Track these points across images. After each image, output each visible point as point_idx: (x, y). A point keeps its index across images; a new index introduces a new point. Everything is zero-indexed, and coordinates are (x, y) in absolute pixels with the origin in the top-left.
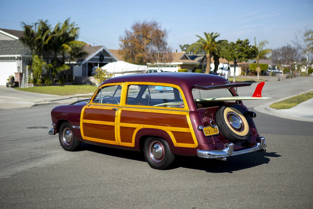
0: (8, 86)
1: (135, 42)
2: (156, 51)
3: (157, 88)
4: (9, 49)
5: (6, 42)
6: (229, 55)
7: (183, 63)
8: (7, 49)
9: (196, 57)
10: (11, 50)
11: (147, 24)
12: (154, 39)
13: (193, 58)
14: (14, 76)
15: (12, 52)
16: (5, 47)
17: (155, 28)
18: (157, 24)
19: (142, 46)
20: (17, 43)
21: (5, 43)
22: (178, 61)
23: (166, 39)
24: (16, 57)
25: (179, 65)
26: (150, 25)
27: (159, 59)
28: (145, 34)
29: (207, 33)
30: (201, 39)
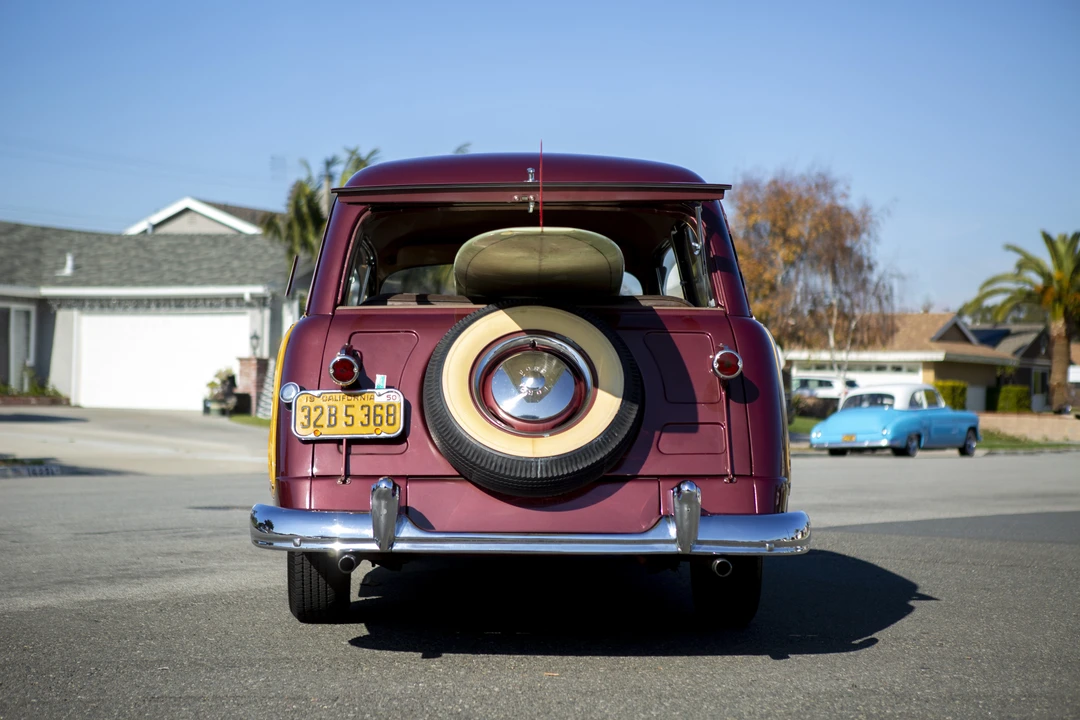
0: (207, 410)
2: (826, 297)
3: (819, 435)
4: (223, 267)
5: (214, 240)
7: (946, 355)
8: (216, 266)
9: (1006, 334)
10: (232, 270)
11: (789, 185)
12: (820, 246)
13: (992, 338)
14: (236, 370)
15: (233, 276)
16: (210, 259)
17: (825, 200)
18: (834, 183)
19: (765, 270)
20: (256, 245)
21: (211, 243)
22: (921, 348)
23: (868, 244)
24: (247, 297)
25: (927, 365)
26: (803, 186)
27: (837, 326)
28: (780, 223)
29: (1055, 235)
30: (1027, 263)
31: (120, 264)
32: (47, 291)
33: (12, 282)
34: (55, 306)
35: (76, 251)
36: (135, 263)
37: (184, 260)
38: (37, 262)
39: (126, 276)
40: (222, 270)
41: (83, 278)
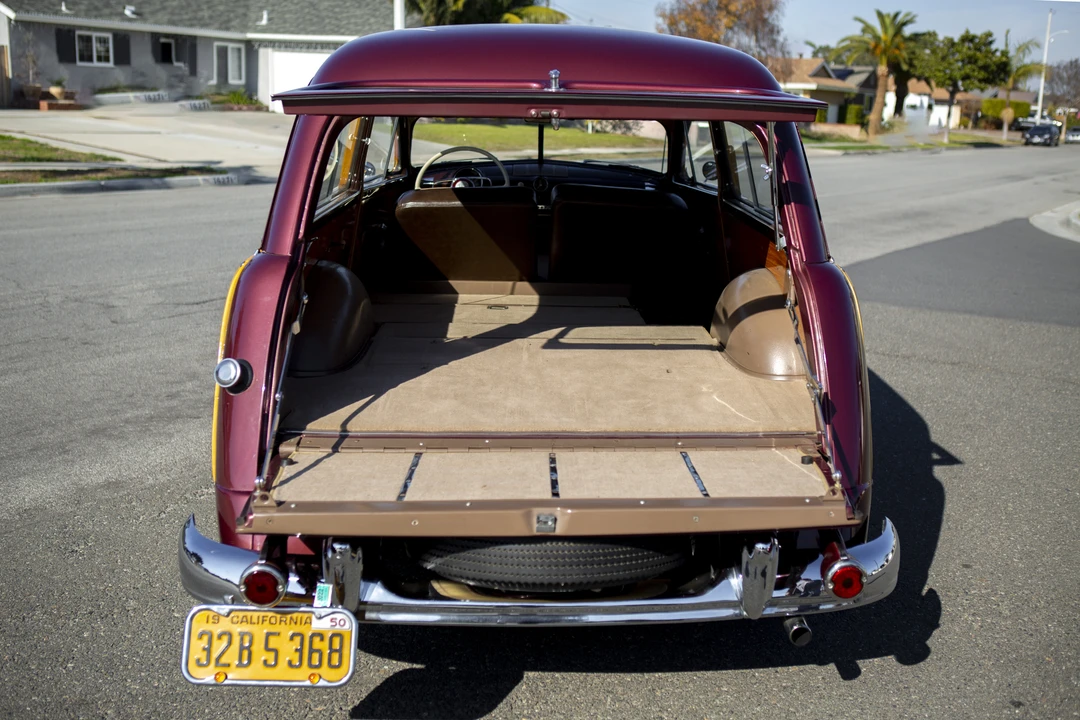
1: (697, 20)
6: (939, 71)
7: (818, 86)
8: (359, 21)
9: (851, 73)
10: (370, 24)
12: (748, 17)
13: (843, 75)
16: (356, 17)
19: (714, 32)
22: (803, 81)
23: (777, 16)
28: (725, 1)
29: (884, 12)
30: (867, 28)
31: (298, 18)
32: (251, 36)
33: (227, 29)
34: (256, 47)
35: (270, 8)
36: (308, 17)
37: (339, 17)
38: (245, 15)
39: (301, 26)
40: (363, 25)
41: (274, 27)
